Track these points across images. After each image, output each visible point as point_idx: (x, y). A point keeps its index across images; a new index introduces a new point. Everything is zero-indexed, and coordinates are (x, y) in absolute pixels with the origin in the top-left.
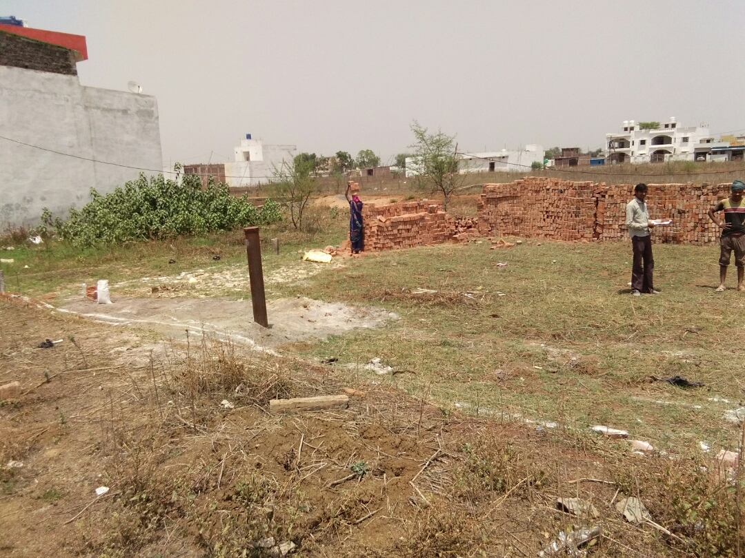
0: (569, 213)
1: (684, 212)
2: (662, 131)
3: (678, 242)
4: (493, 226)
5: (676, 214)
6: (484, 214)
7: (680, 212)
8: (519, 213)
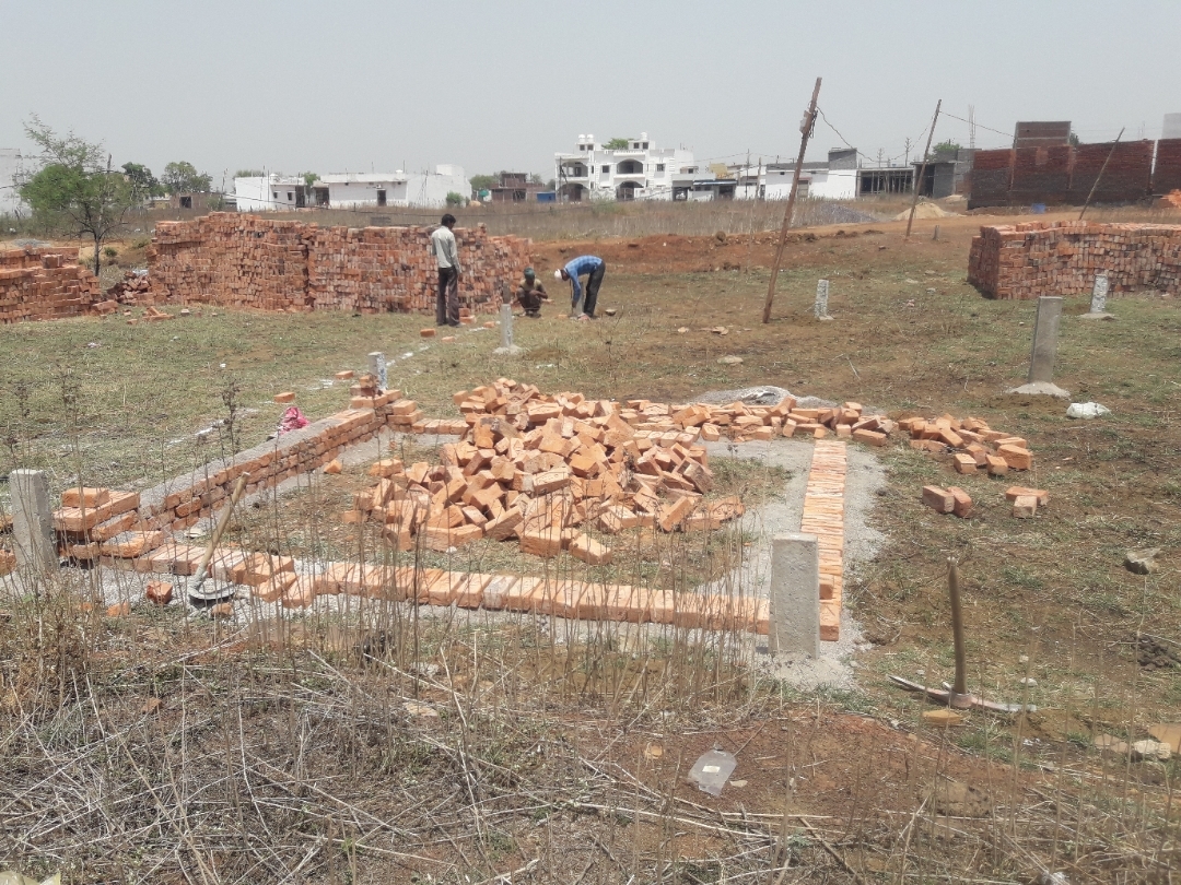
0: (270, 268)
1: (408, 268)
2: (631, 154)
3: (406, 310)
4: (172, 289)
5: (399, 270)
6: (158, 269)
7: (405, 268)
8: (205, 269)
